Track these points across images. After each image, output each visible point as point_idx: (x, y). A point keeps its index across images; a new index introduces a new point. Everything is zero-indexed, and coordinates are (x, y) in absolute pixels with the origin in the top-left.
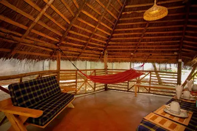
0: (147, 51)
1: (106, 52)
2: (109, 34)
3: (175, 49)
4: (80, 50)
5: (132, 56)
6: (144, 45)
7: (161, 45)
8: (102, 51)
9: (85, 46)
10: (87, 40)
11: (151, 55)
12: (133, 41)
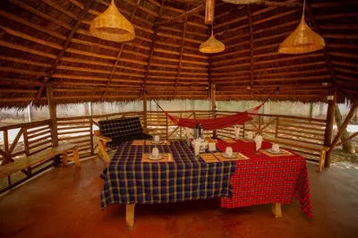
0: (273, 83)
1: (214, 86)
2: (207, 64)
3: (323, 77)
4: (172, 88)
5: (249, 91)
6: (262, 73)
7: (291, 71)
8: (207, 86)
9: (175, 83)
10: (176, 75)
11: (278, 88)
12: (243, 69)
